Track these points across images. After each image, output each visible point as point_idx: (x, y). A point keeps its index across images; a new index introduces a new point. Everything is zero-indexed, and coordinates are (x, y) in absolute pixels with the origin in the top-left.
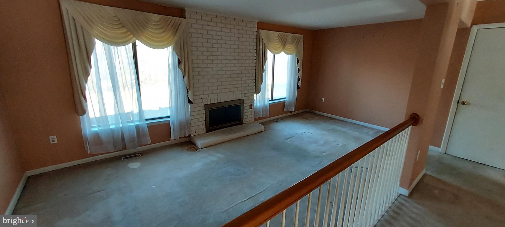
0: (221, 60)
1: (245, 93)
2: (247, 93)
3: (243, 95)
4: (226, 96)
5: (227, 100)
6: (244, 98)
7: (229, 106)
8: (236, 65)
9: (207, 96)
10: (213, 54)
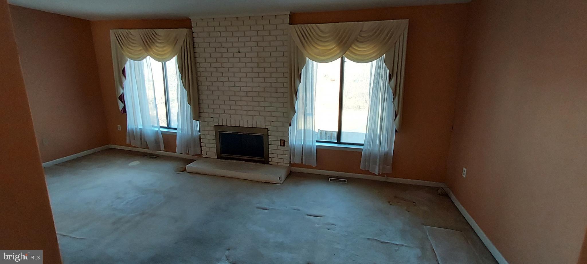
0: (234, 73)
1: (273, 121)
2: (274, 121)
3: (268, 124)
4: (242, 120)
5: (244, 125)
6: (270, 128)
7: (245, 134)
8: (255, 80)
9: (218, 116)
10: (224, 65)
